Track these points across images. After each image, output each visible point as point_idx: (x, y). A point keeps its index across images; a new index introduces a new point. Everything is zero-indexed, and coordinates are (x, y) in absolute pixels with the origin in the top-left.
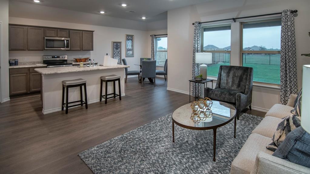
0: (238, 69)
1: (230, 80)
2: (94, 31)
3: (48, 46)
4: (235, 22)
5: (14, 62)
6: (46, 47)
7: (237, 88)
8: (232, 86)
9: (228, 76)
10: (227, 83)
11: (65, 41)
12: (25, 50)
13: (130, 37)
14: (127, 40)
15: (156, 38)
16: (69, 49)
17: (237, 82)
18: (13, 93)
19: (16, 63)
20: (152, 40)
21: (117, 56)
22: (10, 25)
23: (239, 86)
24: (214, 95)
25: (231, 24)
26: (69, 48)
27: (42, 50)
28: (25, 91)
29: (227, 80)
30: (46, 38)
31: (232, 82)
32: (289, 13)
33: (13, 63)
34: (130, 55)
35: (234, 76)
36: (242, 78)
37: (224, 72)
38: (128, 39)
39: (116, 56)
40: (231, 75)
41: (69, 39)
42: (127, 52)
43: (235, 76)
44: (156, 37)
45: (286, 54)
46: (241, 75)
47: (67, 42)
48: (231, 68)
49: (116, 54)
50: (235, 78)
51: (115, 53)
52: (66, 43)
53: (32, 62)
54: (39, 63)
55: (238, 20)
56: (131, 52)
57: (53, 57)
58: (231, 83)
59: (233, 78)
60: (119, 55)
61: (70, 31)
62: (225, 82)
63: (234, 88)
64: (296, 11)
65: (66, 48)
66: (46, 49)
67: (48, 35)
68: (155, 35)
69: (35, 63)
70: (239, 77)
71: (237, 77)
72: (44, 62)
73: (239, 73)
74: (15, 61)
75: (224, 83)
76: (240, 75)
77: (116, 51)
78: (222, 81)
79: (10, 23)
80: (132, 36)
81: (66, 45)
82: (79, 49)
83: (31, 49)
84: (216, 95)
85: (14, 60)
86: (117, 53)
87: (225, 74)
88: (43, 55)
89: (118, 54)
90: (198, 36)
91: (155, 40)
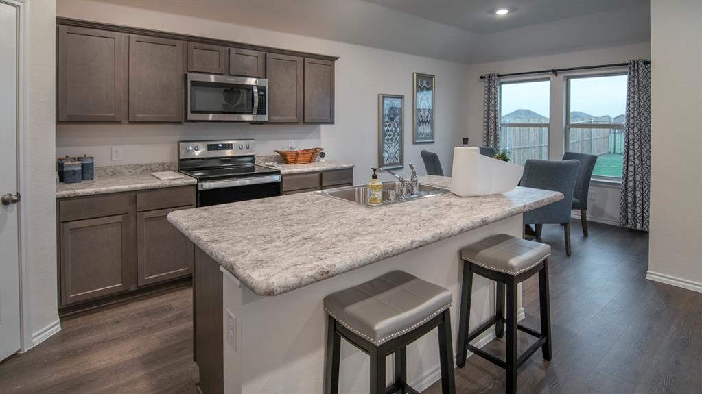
2: (337, 58)
3: (198, 108)
5: (78, 168)
6: (192, 112)
11: (255, 90)
12: (119, 122)
13: (425, 82)
14: (417, 91)
15: (501, 83)
16: (265, 118)
18: (73, 296)
19: (86, 171)
20: (489, 90)
21: (392, 139)
22: (61, 21)
26: (265, 114)
27: (180, 123)
28: (117, 286)
30: (192, 77)
33: (74, 172)
34: (425, 138)
38: (420, 88)
39: (388, 140)
41: (265, 83)
42: (417, 129)
44: (502, 80)
47: (260, 95)
49: (390, 135)
51: (388, 131)
52: (256, 95)
53: (142, 166)
54: (164, 170)
56: (425, 129)
57: (210, 147)
60: (398, 138)
61: (268, 54)
65: (258, 113)
66: (191, 117)
67: (196, 67)
68: (498, 76)
69: (152, 170)
72: (180, 165)
74: (83, 165)
77: (390, 125)
79: (58, 15)
80: (430, 78)
81: (256, 105)
82: (295, 119)
83: (140, 116)
85: (79, 159)
86: (392, 131)
88: (178, 138)
89: (394, 135)
91: (498, 90)
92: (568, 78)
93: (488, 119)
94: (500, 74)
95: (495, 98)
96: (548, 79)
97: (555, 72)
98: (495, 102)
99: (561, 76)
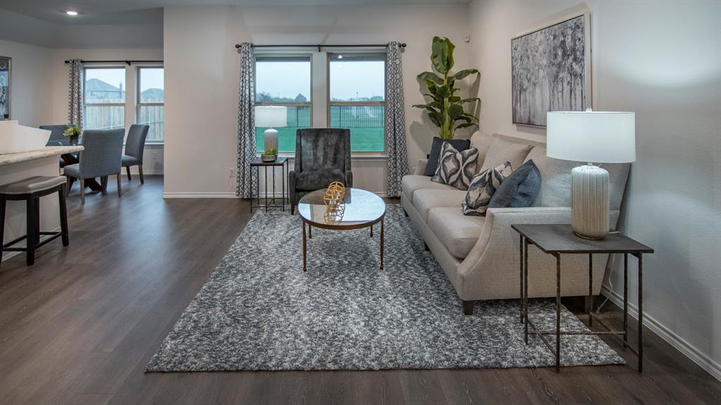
0: (331, 134)
1: (320, 154)
4: (320, 51)
7: (332, 165)
8: (325, 162)
9: (316, 147)
10: (316, 159)
15: (85, 68)
17: (332, 156)
20: (73, 74)
23: (335, 161)
24: (309, 182)
25: (311, 54)
29: (315, 155)
31: (324, 156)
32: (397, 47)
35: (326, 146)
36: (339, 147)
37: (307, 141)
40: (321, 144)
43: (328, 146)
44: (86, 65)
45: (394, 105)
46: (337, 143)
48: (317, 133)
50: (328, 150)
55: (324, 48)
58: (322, 158)
59: (324, 149)
62: (312, 157)
63: (329, 165)
64: (404, 45)
68: (82, 62)
70: (333, 146)
71: (331, 145)
73: (333, 140)
75: (309, 160)
76: (334, 143)
78: (304, 158)
80: (6, 60)
84: (311, 181)
87: (310, 144)
90: (249, 73)
91: (82, 74)
92: (139, 68)
93: (73, 99)
94: (83, 60)
95: (79, 81)
96: (124, 67)
97: (128, 63)
98: (79, 85)
99: (133, 66)
